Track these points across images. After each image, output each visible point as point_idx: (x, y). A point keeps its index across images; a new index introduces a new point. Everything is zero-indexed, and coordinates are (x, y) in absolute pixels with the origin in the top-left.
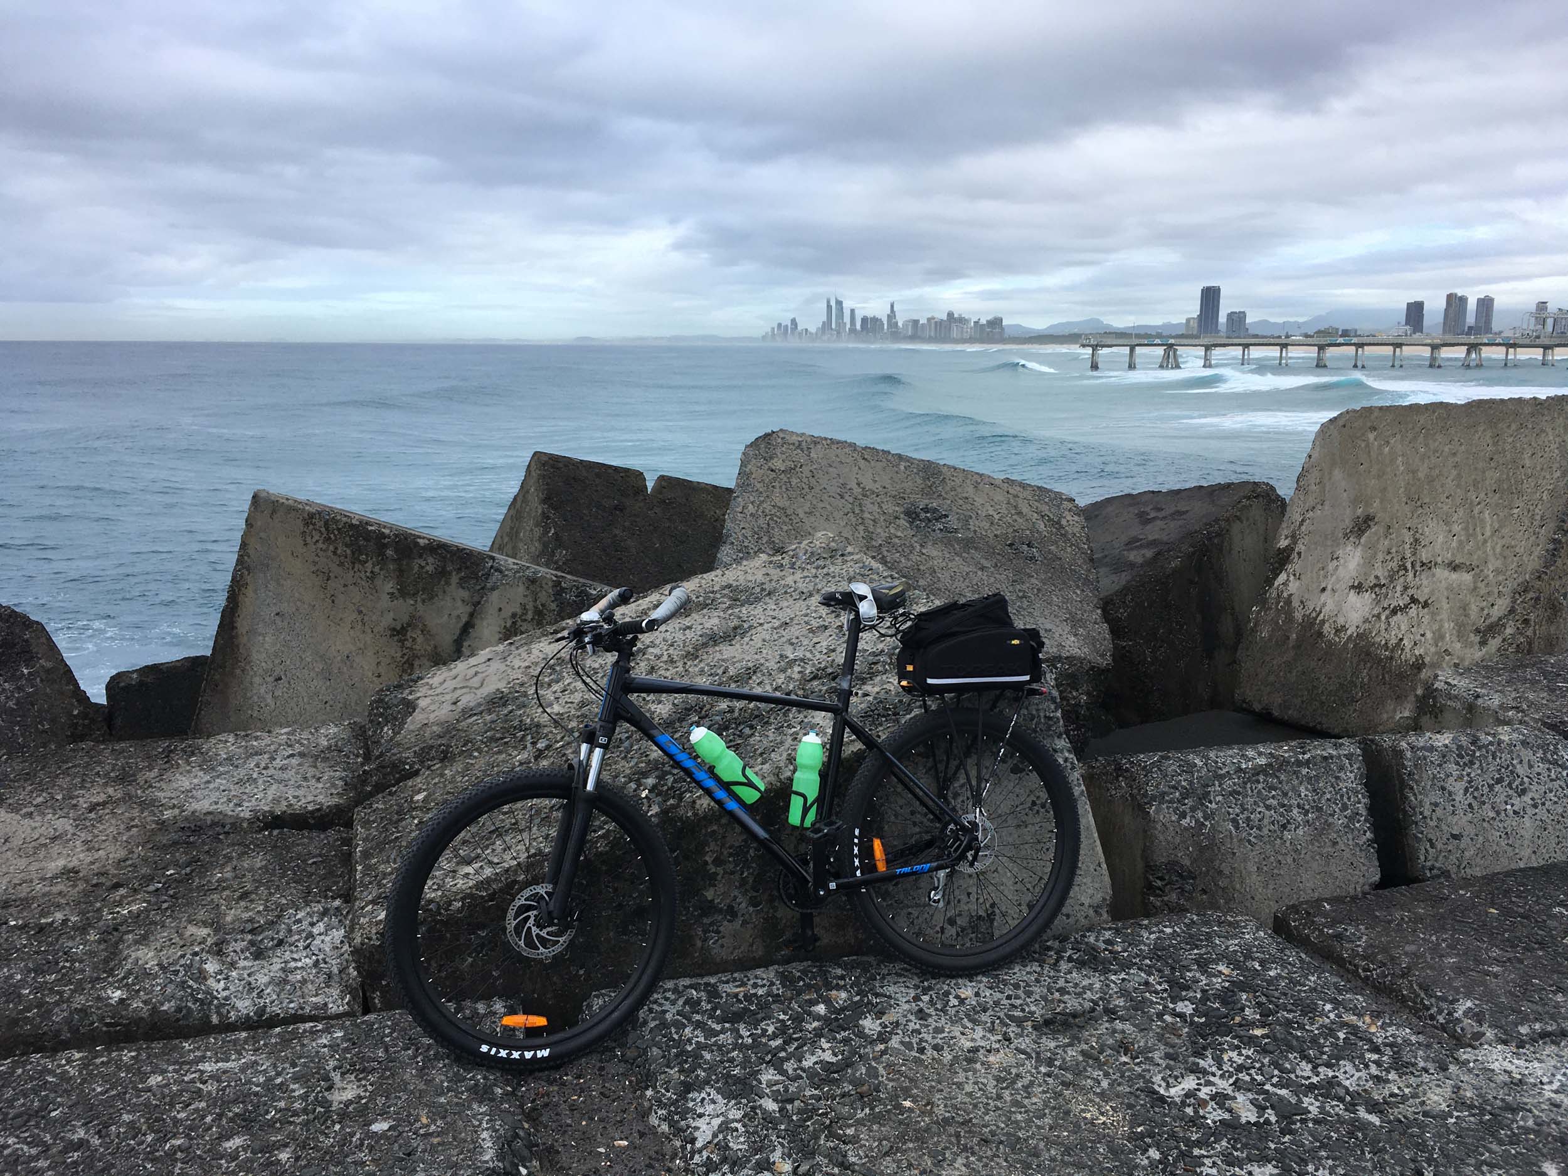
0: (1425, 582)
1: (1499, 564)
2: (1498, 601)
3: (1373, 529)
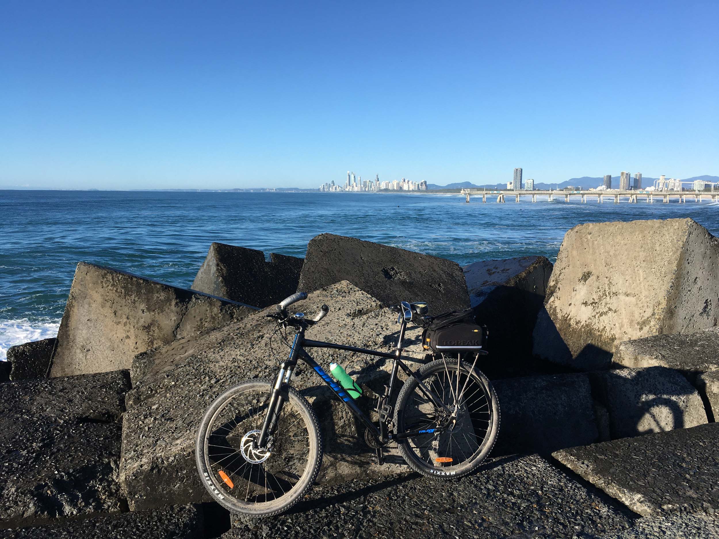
0: (615, 301)
2: (647, 310)
3: (591, 278)
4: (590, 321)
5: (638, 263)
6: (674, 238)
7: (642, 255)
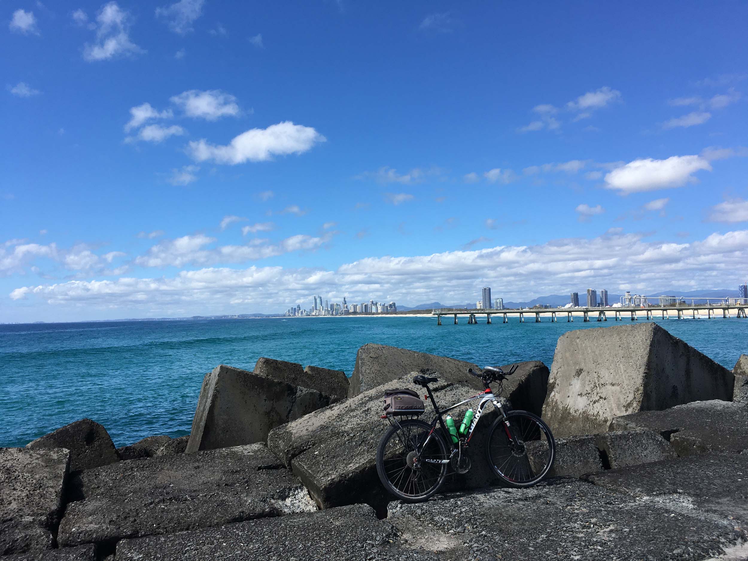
0: (604, 391)
1: (628, 382)
2: (629, 395)
3: (583, 373)
4: (586, 408)
5: (619, 359)
6: (644, 338)
7: (621, 352)
